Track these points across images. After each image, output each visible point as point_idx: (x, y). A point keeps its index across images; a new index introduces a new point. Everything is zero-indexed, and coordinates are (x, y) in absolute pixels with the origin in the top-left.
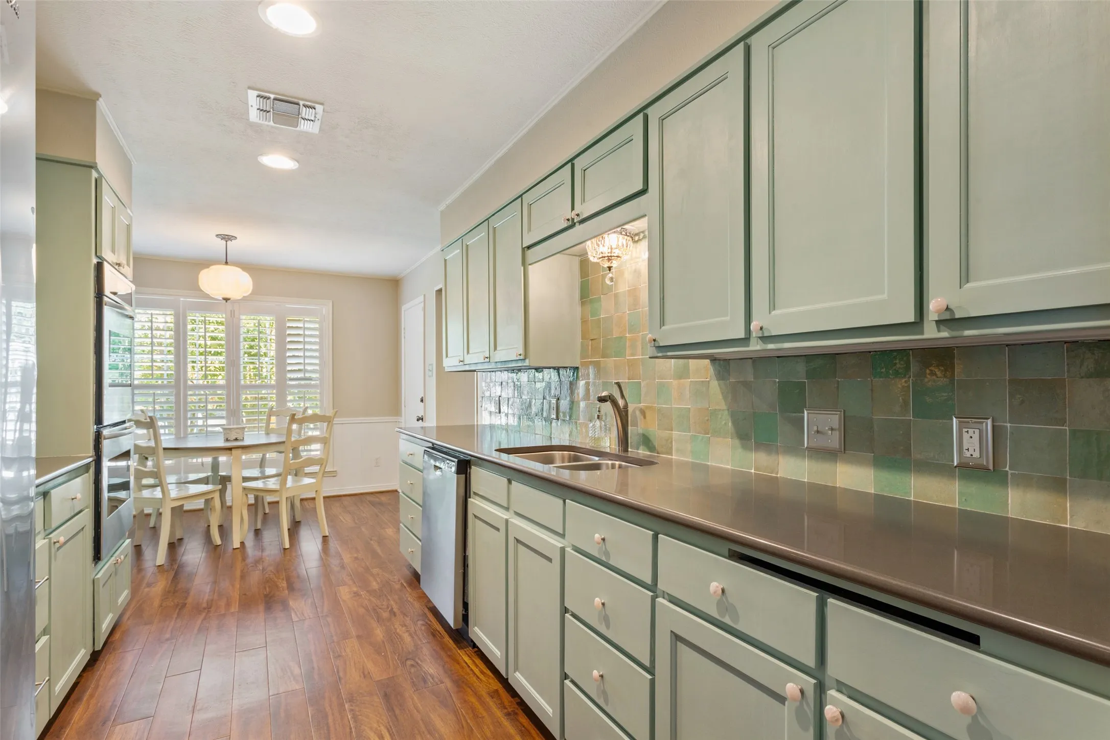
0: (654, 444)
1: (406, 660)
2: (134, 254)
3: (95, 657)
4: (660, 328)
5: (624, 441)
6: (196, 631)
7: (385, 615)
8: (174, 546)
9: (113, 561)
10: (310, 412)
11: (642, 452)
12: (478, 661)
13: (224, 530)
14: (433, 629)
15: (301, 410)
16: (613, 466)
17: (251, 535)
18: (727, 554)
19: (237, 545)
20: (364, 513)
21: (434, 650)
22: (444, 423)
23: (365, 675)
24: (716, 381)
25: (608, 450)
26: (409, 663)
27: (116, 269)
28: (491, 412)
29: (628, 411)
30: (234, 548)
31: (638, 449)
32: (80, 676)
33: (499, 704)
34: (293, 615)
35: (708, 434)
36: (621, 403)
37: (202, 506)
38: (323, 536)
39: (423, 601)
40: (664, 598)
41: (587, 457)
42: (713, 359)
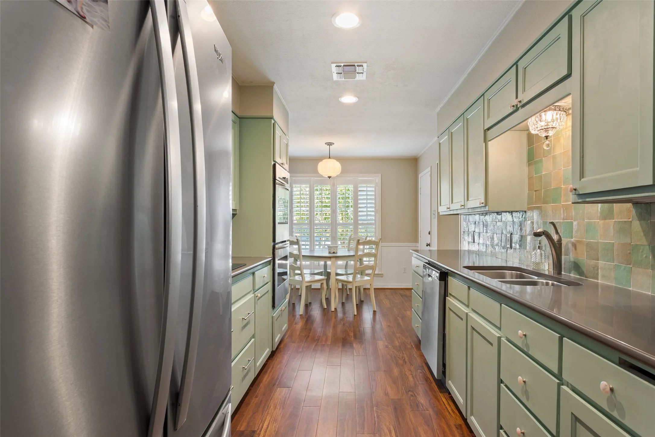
0: (583, 270)
1: (409, 391)
2: (289, 157)
3: (273, 354)
4: (580, 180)
5: (558, 265)
6: (312, 350)
7: (401, 362)
8: (307, 306)
9: (280, 309)
10: (368, 239)
11: (573, 275)
12: (451, 404)
13: (328, 300)
14: (426, 376)
15: (365, 238)
16: (547, 284)
17: (340, 305)
18: (617, 361)
19: (333, 309)
20: (396, 300)
21: (425, 389)
22: (442, 248)
23: (386, 394)
24: (638, 221)
25: (547, 273)
26: (410, 393)
27: (281, 166)
28: (469, 242)
29: (561, 243)
30: (332, 311)
31: (570, 273)
32: (267, 361)
33: (461, 434)
34: (354, 351)
35: (630, 264)
36: (555, 237)
37: (319, 287)
38: (374, 311)
39: (423, 358)
40: (568, 387)
41: (529, 276)
42: (636, 203)
